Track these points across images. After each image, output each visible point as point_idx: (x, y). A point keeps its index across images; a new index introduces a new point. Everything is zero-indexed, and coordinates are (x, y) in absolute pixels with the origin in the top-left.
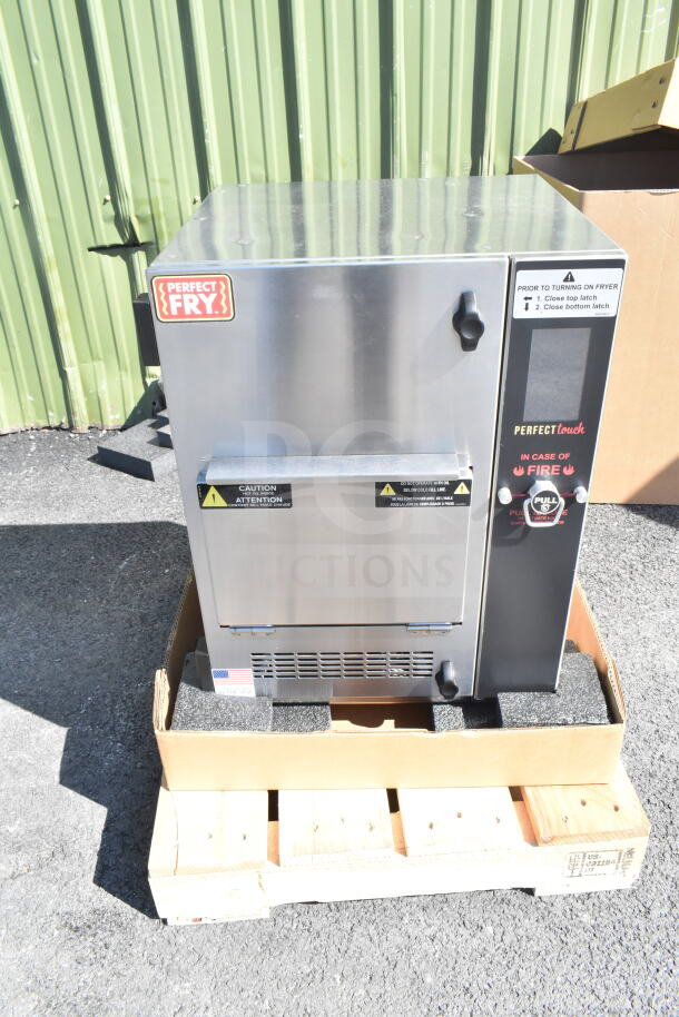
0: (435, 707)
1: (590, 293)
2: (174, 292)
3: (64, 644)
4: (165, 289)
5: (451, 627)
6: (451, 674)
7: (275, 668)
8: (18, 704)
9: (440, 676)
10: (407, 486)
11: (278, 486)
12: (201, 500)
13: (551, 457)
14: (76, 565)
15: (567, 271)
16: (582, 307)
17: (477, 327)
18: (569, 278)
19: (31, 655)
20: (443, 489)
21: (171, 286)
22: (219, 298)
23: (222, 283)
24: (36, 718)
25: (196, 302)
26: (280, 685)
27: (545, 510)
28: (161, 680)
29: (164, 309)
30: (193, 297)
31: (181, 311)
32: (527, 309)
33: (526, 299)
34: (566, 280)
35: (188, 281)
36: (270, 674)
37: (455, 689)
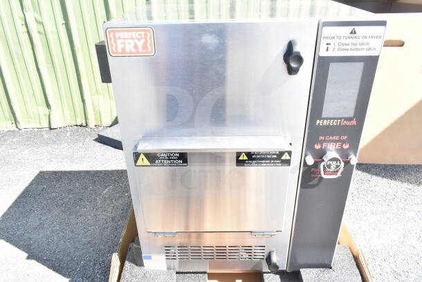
0: (264, 275)
1: (365, 41)
2: (119, 38)
3: (73, 232)
4: (114, 36)
5: (276, 233)
6: (275, 259)
7: (178, 254)
8: (45, 265)
9: (269, 259)
10: (254, 154)
11: (180, 154)
12: (136, 162)
13: (337, 138)
14: (82, 191)
15: (352, 28)
16: (359, 50)
17: (299, 59)
18: (353, 32)
19: (55, 238)
20: (275, 156)
21: (117, 35)
22: (146, 42)
23: (148, 33)
24: (54, 272)
25: (133, 45)
26: (180, 263)
27: (333, 169)
28: (115, 260)
29: (114, 49)
30: (131, 41)
31: (124, 49)
32: (327, 50)
33: (327, 44)
34: (351, 33)
35: (128, 31)
36: (175, 257)
37: (277, 267)
